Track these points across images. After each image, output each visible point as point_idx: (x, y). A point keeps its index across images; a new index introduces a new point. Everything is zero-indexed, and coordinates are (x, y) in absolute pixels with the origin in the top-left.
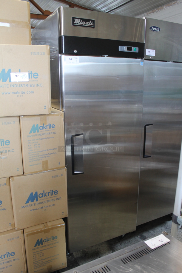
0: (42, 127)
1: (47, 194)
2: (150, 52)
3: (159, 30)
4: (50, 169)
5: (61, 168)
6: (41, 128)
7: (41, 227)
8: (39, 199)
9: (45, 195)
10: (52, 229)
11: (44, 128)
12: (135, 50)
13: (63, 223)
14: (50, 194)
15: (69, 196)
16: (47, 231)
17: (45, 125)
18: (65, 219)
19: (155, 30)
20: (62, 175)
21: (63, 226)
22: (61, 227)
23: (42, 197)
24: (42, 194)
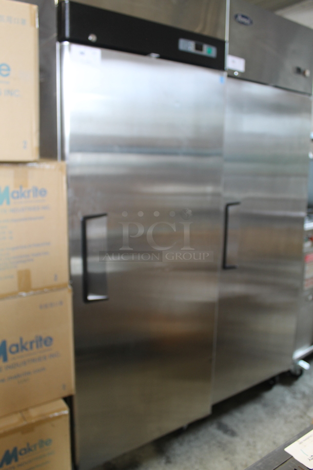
0: (18, 192)
1: (28, 346)
2: (235, 63)
3: (251, 22)
4: (35, 290)
5: (59, 288)
6: (15, 195)
7: (14, 421)
8: (10, 356)
9: (24, 348)
10: (40, 423)
11: (23, 195)
12: (209, 51)
13: (64, 409)
14: (34, 345)
15: (78, 353)
16: (27, 429)
17: (24, 189)
18: (69, 400)
19: (243, 23)
20: (61, 303)
21: (65, 415)
22: (60, 417)
23: (17, 351)
24: (17, 346)
